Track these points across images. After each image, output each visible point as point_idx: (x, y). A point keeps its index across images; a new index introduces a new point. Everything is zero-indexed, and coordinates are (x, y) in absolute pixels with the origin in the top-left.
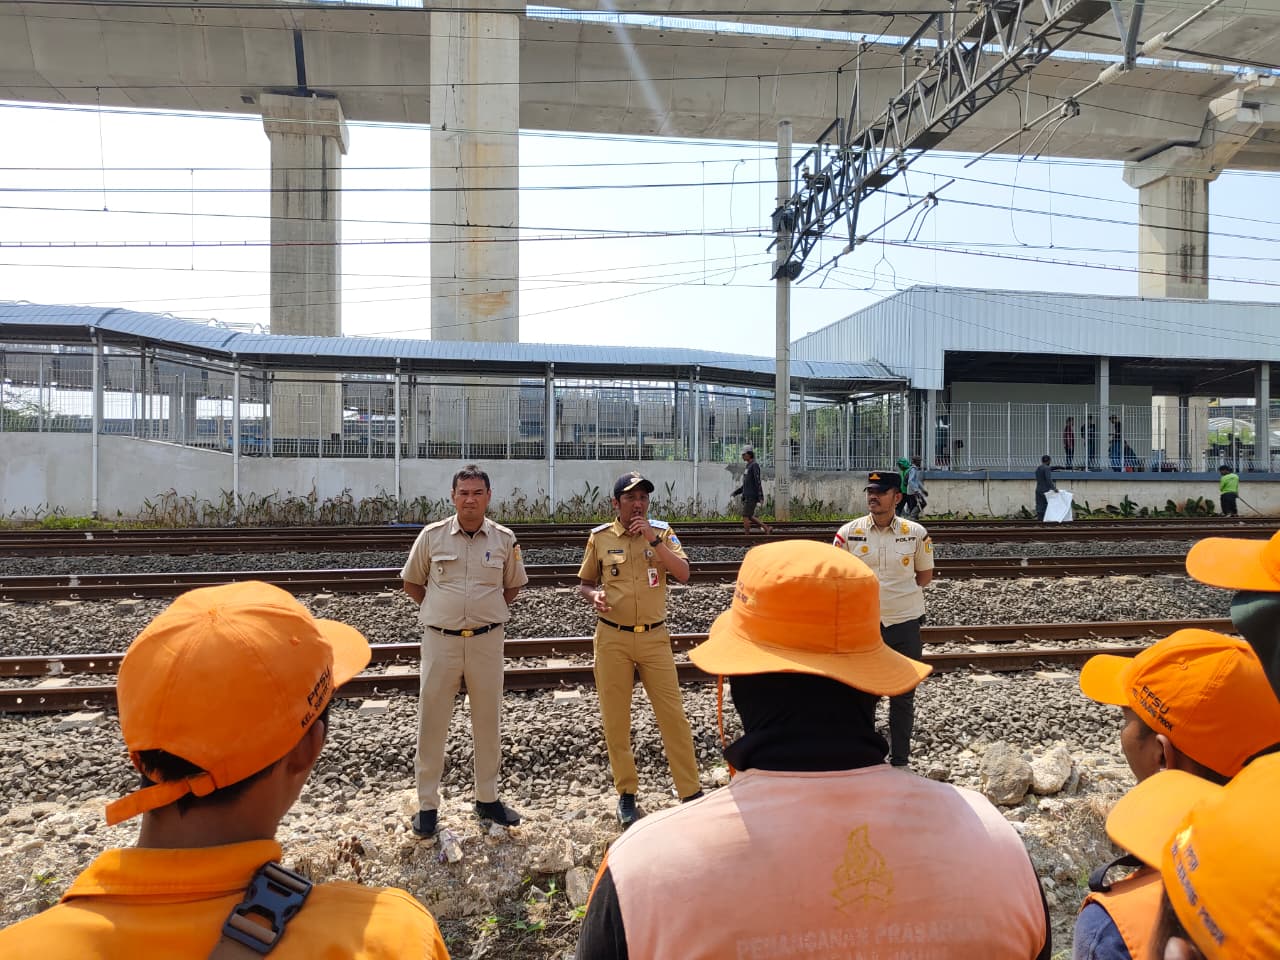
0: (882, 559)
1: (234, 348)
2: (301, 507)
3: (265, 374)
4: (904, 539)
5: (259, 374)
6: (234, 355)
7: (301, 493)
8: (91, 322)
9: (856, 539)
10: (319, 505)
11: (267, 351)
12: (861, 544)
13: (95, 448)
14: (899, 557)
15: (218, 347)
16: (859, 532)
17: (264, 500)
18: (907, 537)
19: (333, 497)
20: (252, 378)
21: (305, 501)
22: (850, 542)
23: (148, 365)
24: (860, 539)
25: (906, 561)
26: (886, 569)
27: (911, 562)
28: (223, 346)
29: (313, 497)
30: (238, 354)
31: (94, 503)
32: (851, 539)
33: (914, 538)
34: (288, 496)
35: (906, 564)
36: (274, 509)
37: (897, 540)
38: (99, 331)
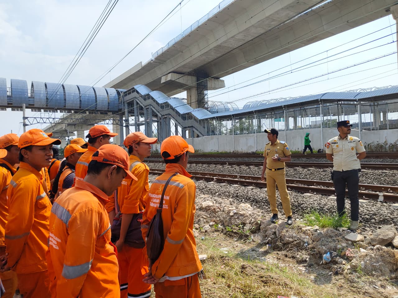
0: (344, 149)
1: (358, 98)
2: (381, 147)
3: (374, 103)
4: (351, 142)
5: (372, 103)
6: (357, 100)
7: (382, 142)
8: (319, 98)
9: (334, 143)
10: (387, 146)
11: (373, 96)
12: (336, 144)
13: (322, 132)
14: (350, 148)
15: (352, 98)
16: (335, 141)
17: (369, 144)
18: (352, 141)
19: (393, 143)
20: (370, 105)
21: (383, 144)
22: (333, 144)
23: (339, 107)
24: (336, 143)
25: (352, 149)
26: (345, 152)
27: (355, 150)
28: (354, 98)
29: (386, 143)
30: (358, 99)
31: (322, 147)
32: (332, 143)
33: (355, 141)
34: (377, 143)
35: (353, 150)
36: (373, 148)
37: (349, 142)
38: (321, 100)
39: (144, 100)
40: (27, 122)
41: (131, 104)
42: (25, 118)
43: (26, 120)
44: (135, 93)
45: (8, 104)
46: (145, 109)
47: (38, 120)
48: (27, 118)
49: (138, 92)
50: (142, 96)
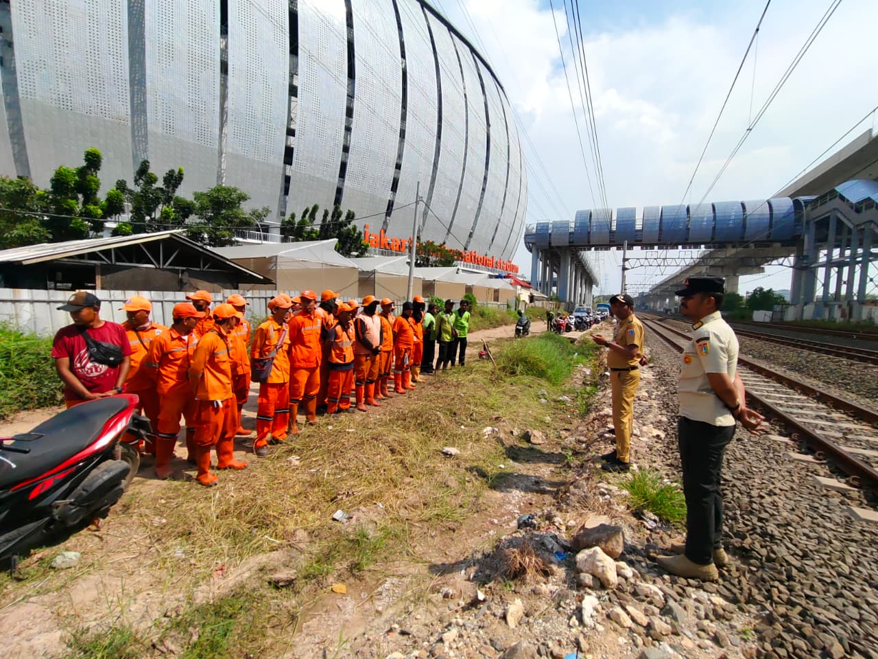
39: (855, 214)
40: (627, 265)
41: (823, 224)
42: (625, 260)
43: (626, 263)
44: (837, 199)
45: (610, 241)
46: (854, 231)
47: (642, 261)
48: (628, 259)
49: (842, 198)
50: (851, 206)
